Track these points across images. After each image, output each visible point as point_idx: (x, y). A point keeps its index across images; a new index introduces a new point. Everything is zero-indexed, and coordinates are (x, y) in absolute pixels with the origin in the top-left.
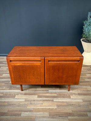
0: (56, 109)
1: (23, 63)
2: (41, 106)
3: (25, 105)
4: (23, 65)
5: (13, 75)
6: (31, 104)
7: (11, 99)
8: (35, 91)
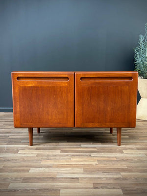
0: (96, 164)
1: (39, 83)
2: (67, 162)
3: (37, 160)
4: (39, 85)
5: (20, 106)
6: (48, 159)
7: (10, 154)
8: (56, 145)
